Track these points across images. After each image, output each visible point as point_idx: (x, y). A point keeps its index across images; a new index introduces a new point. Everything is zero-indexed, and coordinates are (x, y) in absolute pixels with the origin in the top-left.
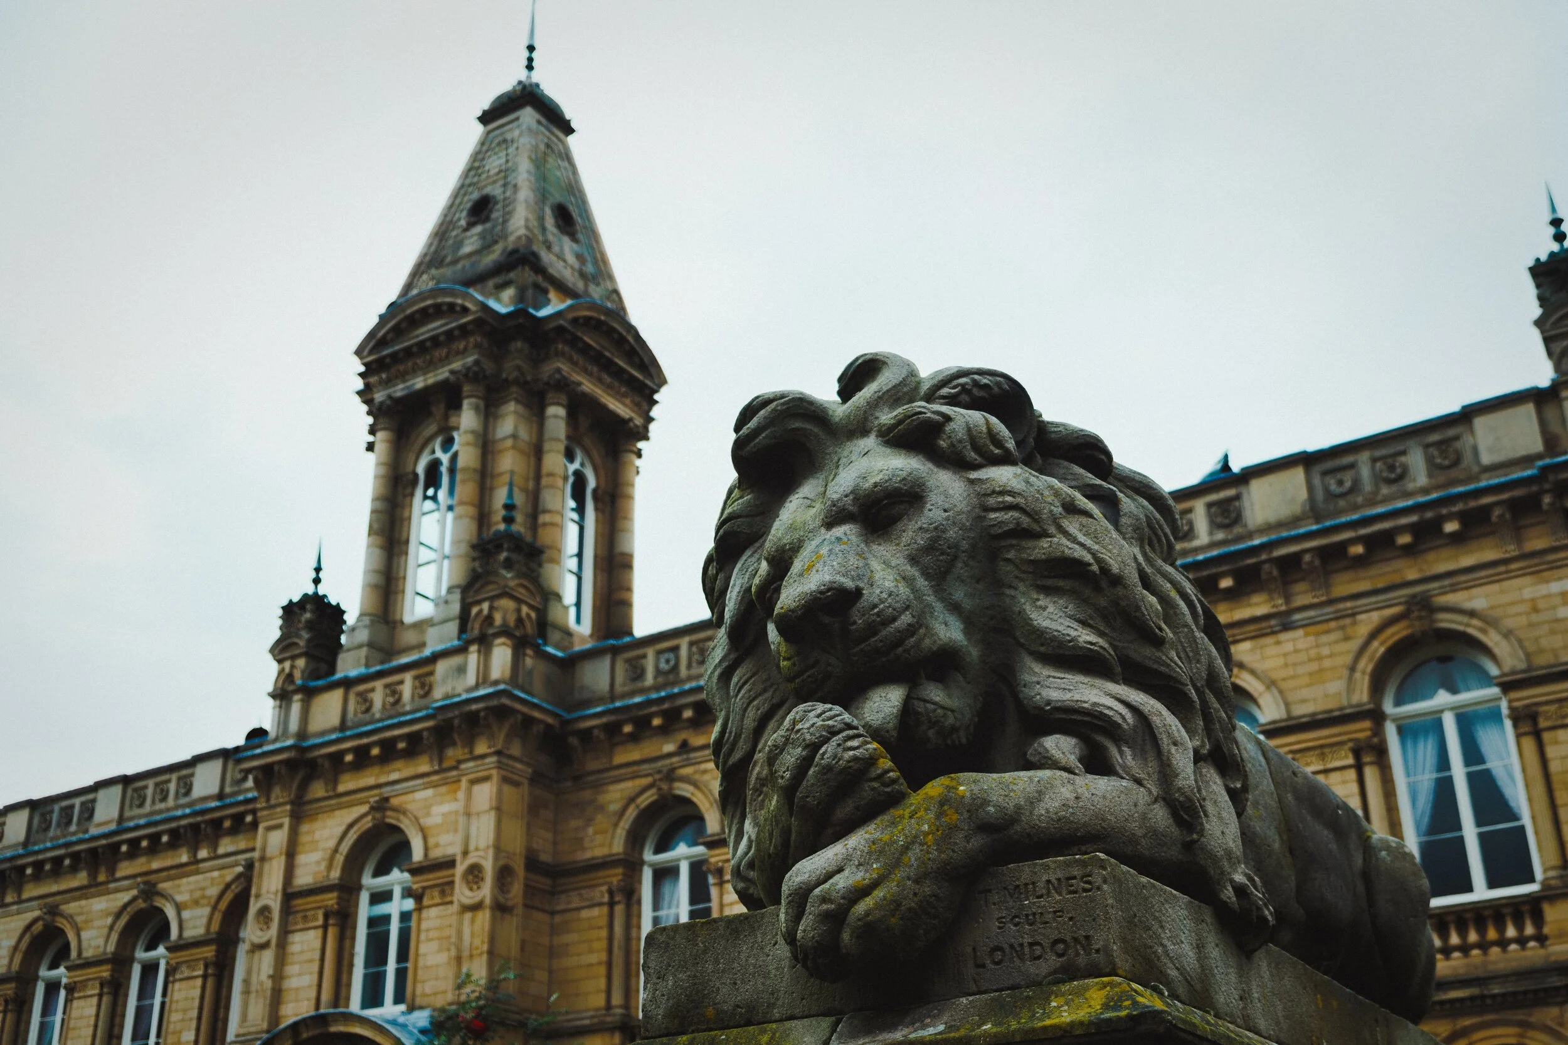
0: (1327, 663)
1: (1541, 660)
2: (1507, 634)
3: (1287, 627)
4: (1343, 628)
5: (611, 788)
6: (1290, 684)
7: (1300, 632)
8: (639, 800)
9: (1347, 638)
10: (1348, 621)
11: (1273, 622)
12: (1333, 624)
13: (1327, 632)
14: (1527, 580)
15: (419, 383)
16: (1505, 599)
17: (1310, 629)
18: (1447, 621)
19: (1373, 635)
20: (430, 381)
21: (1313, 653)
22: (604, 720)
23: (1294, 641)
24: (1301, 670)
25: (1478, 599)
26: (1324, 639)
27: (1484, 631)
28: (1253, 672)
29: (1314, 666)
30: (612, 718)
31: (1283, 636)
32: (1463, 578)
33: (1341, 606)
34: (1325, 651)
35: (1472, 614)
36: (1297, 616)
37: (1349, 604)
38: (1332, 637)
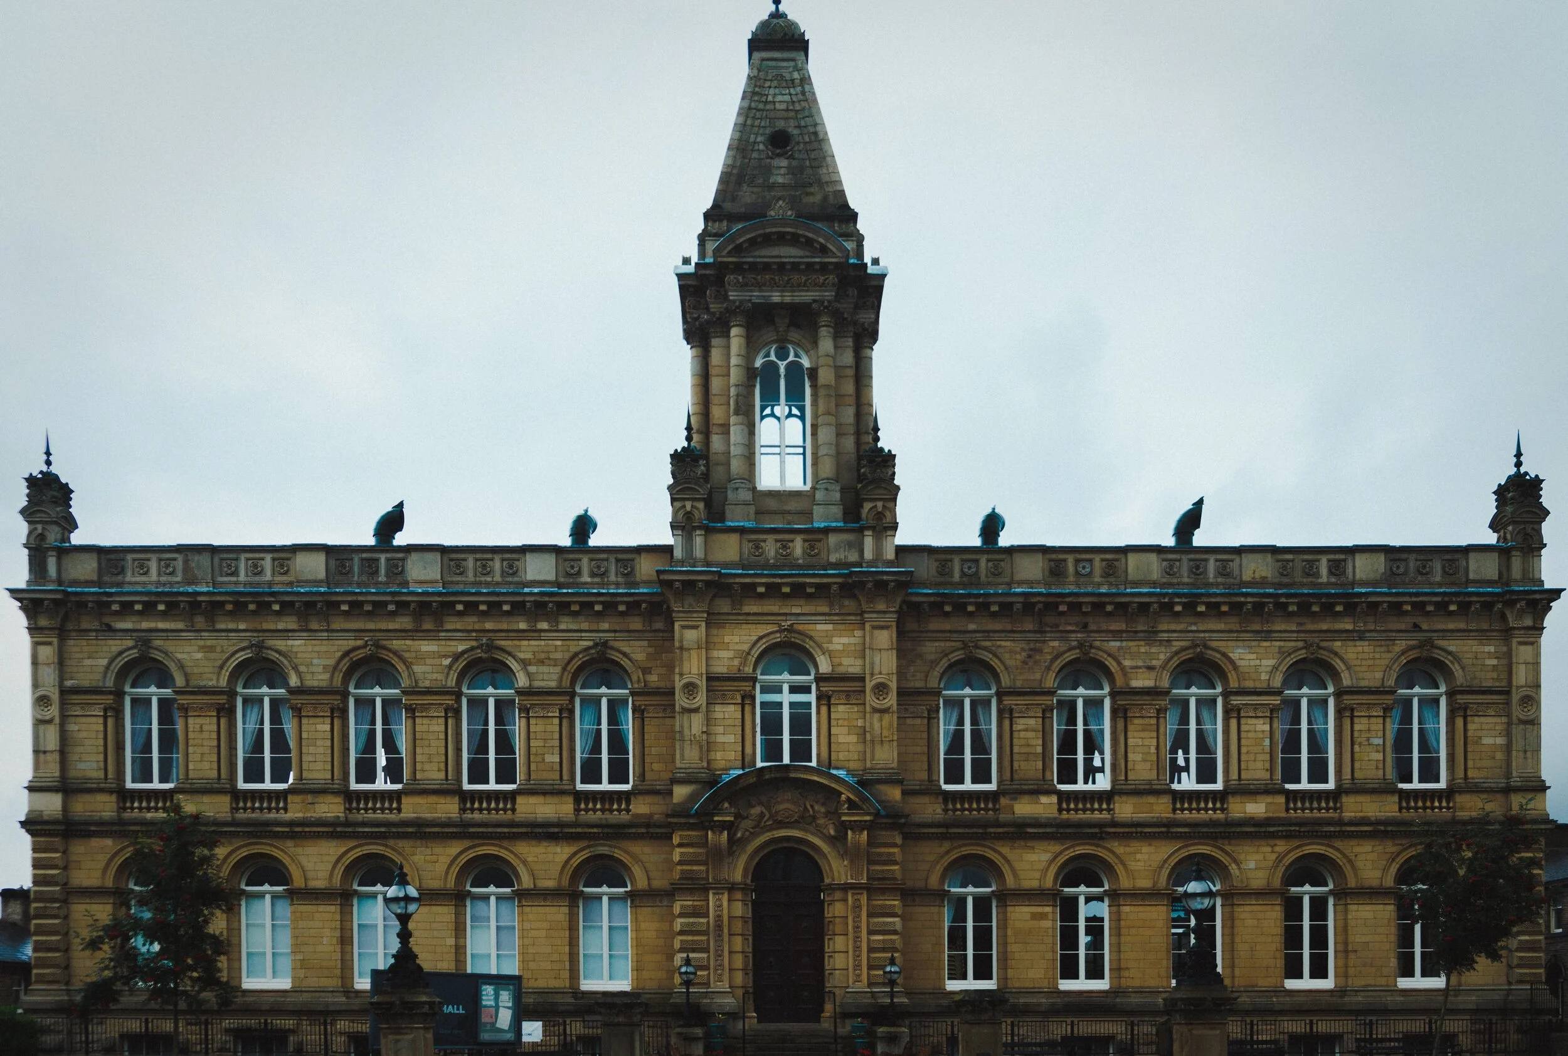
0: (1378, 662)
1: (1476, 682)
2: (1463, 668)
3: (1361, 639)
4: (1388, 646)
5: (927, 644)
6: (1357, 669)
7: (1367, 643)
8: (951, 656)
9: (1389, 652)
10: (1391, 643)
11: (1355, 635)
12: (1383, 643)
13: (1381, 646)
14: (1475, 642)
15: (776, 298)
16: (1465, 649)
17: (1372, 643)
18: (1438, 654)
19: (1403, 653)
20: (788, 300)
21: (1371, 655)
22: (932, 599)
23: (1364, 647)
24: (1364, 663)
25: (1453, 646)
26: (1378, 649)
27: (1453, 663)
28: (1342, 659)
29: (1370, 662)
30: (939, 599)
31: (1358, 643)
32: (1449, 634)
33: (1390, 634)
34: (1377, 656)
35: (1450, 653)
36: (1368, 635)
37: (1394, 634)
38: (1383, 649)
